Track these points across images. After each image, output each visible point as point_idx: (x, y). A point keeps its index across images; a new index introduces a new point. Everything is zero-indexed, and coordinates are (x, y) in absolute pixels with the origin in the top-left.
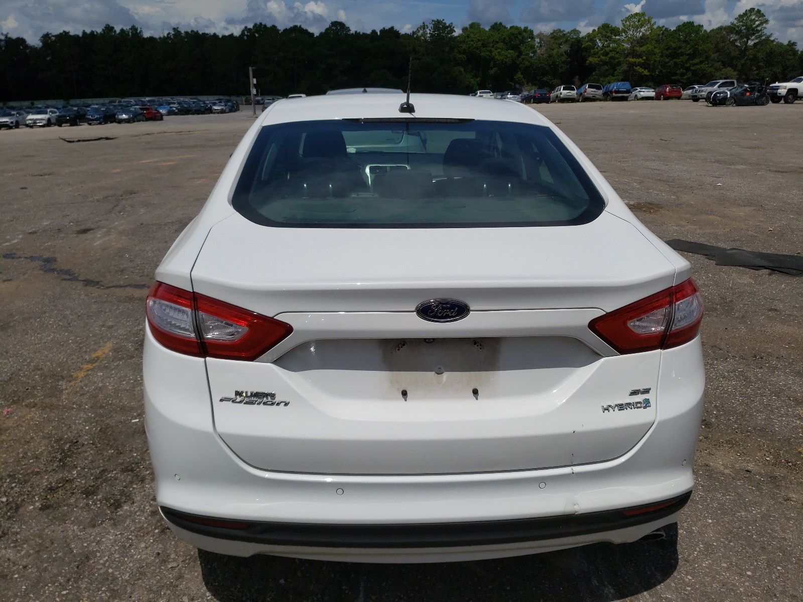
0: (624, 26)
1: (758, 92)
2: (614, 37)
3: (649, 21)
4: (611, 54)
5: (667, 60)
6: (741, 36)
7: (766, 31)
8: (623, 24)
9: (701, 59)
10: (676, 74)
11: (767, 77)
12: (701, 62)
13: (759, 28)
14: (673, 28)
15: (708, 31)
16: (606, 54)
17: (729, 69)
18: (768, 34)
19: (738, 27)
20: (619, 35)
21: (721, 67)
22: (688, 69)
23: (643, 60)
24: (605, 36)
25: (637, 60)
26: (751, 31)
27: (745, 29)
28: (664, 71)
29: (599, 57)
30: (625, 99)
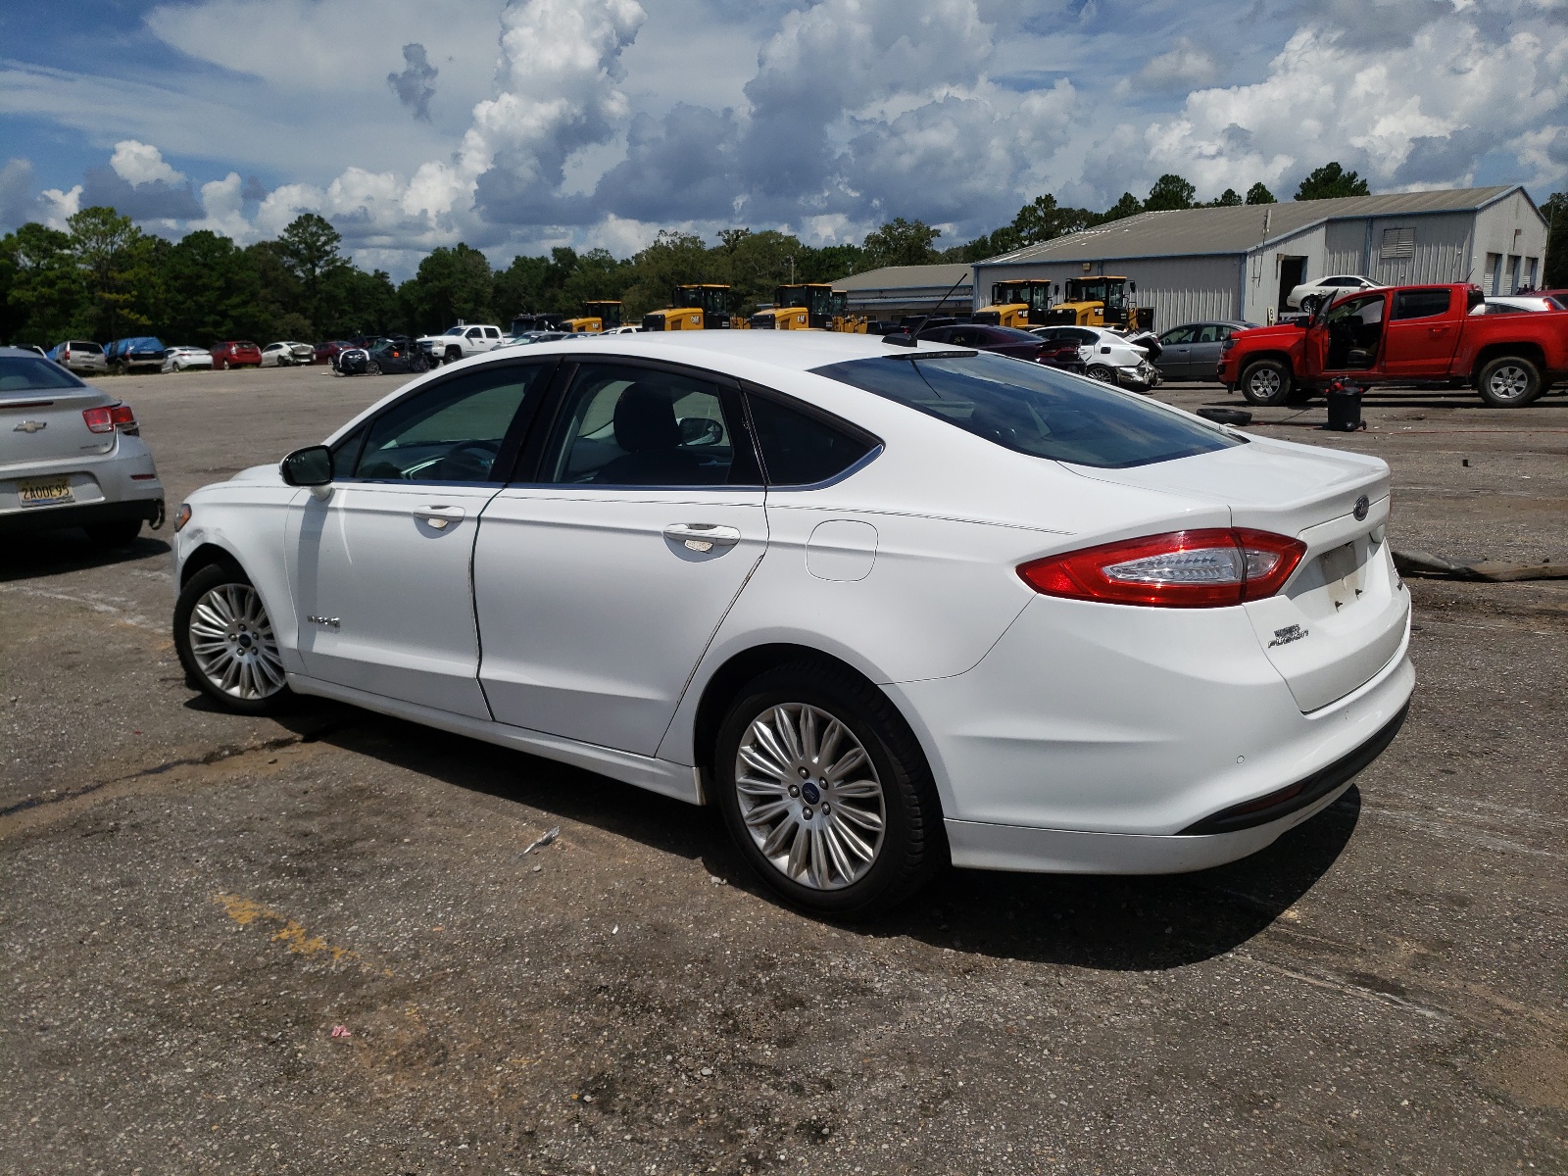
0: (76, 230)
1: (411, 351)
2: (58, 251)
3: (126, 224)
4: (60, 285)
5: (180, 298)
6: (301, 260)
7: (339, 254)
8: (72, 226)
9: (243, 297)
10: (204, 324)
11: (358, 328)
12: (245, 303)
13: (328, 248)
14: (176, 242)
15: (243, 249)
16: (51, 284)
17: (295, 315)
18: (345, 258)
19: (293, 244)
20: (69, 248)
21: (282, 311)
22: (224, 314)
23: (132, 296)
24: (39, 248)
25: (121, 297)
26: (315, 253)
27: (305, 248)
28: (179, 318)
29: (35, 289)
30: (155, 370)
